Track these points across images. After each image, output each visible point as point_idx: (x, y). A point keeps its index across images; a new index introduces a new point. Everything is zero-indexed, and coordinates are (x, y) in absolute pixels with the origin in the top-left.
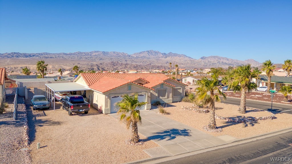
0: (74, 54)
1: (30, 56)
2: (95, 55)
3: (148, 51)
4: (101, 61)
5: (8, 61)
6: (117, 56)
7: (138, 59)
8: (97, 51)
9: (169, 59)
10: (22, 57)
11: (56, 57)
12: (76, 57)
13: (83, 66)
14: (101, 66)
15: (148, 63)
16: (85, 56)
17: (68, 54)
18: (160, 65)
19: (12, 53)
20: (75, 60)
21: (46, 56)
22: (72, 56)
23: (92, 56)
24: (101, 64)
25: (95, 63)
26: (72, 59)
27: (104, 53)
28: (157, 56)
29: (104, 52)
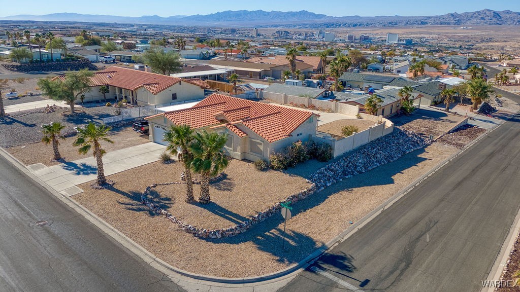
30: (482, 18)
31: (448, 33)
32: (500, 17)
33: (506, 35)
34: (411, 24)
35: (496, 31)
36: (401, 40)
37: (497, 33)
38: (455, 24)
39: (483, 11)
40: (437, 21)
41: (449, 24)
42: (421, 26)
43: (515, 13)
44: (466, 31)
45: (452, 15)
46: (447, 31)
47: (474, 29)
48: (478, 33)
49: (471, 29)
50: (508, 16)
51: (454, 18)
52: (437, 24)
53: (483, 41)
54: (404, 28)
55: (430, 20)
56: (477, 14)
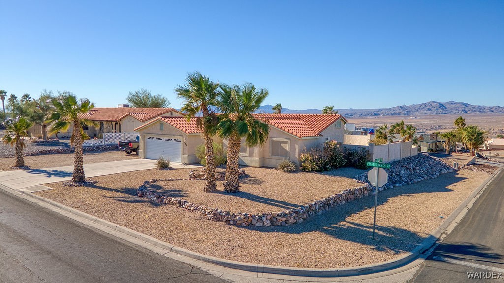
30: (429, 109)
32: (446, 108)
34: (365, 116)
35: (444, 120)
36: (358, 129)
38: (405, 115)
39: (429, 103)
40: (389, 113)
41: (399, 115)
42: (375, 117)
43: (459, 103)
44: (415, 120)
45: (401, 107)
47: (423, 119)
48: (427, 122)
49: (420, 119)
50: (452, 106)
51: (403, 110)
52: (388, 115)
53: (432, 129)
54: (359, 119)
55: (382, 111)
56: (423, 106)
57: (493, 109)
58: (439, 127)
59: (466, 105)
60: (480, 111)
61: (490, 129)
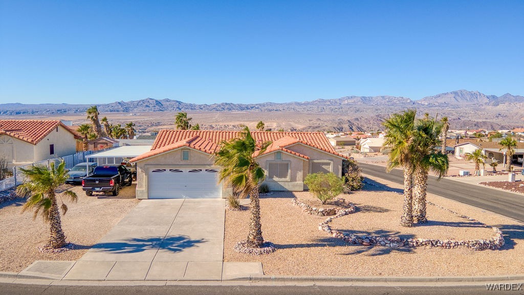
0: (313, 103)
1: (248, 108)
2: (347, 104)
3: (456, 93)
4: (358, 115)
5: (217, 115)
6: (389, 103)
7: (433, 108)
8: (352, 97)
9: (502, 107)
10: (237, 111)
11: (284, 109)
12: (315, 107)
13: (326, 124)
14: (356, 123)
15: (453, 117)
16: (330, 107)
17: (302, 104)
18: (480, 120)
19: (223, 104)
20: (312, 112)
21: (270, 108)
22: (309, 106)
23: (342, 106)
24: (357, 119)
25: (346, 118)
26: (309, 112)
27: (364, 99)
28: (476, 102)
29: (364, 97)
30: (147, 106)
31: (119, 119)
32: (162, 105)
33: (170, 119)
34: (81, 112)
35: (162, 116)
37: (162, 118)
38: (124, 111)
39: (147, 99)
40: (107, 109)
41: (118, 111)
43: (173, 101)
44: (134, 117)
45: (119, 103)
46: (118, 118)
47: (142, 116)
48: (146, 118)
49: (140, 115)
50: (168, 103)
51: (121, 106)
52: (107, 111)
54: (75, 116)
55: (100, 108)
56: (141, 103)
57: (202, 107)
58: (158, 124)
59: (180, 103)
60: (192, 109)
61: (202, 125)
